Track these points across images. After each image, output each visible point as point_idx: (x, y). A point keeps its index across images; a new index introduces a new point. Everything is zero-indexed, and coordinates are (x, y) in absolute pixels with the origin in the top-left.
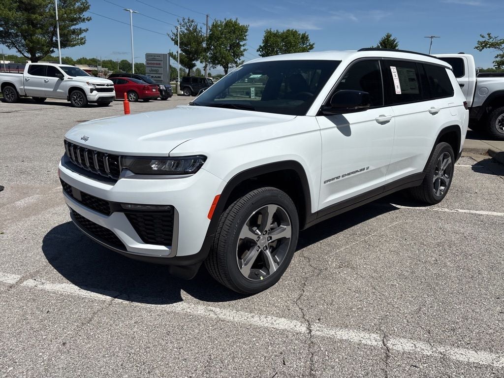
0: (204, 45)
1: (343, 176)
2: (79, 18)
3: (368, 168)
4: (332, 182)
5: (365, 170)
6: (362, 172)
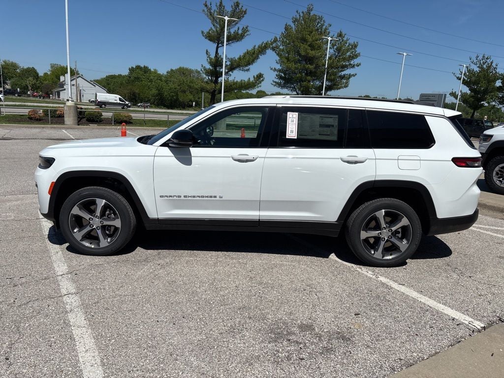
1: (185, 196)
2: (350, 64)
3: (221, 197)
4: (171, 198)
5: (218, 198)
6: (213, 199)
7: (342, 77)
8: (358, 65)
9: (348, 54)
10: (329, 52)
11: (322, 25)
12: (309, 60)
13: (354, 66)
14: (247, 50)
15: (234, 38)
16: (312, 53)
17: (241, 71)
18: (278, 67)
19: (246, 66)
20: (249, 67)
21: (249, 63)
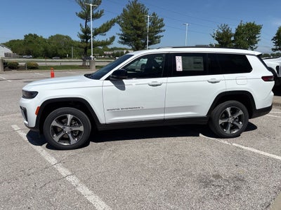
0: (232, 39)
1: (122, 109)
5: (141, 108)
6: (138, 109)
8: (164, 31)
9: (159, 24)
10: (149, 24)
11: (144, 9)
12: (138, 28)
13: (162, 31)
14: (104, 23)
15: (96, 17)
16: (140, 25)
17: (101, 35)
18: (121, 32)
20: (106, 33)
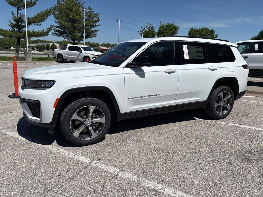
1: (141, 97)
2: (96, 25)
3: (159, 95)
4: (133, 99)
5: (157, 96)
6: (155, 96)
7: (92, 31)
8: (99, 26)
9: (95, 19)
10: (85, 17)
11: (80, 2)
13: (97, 26)
14: (38, 13)
15: (30, 5)
16: (77, 17)
17: (35, 25)
19: (39, 22)
20: (41, 23)
21: (41, 21)
